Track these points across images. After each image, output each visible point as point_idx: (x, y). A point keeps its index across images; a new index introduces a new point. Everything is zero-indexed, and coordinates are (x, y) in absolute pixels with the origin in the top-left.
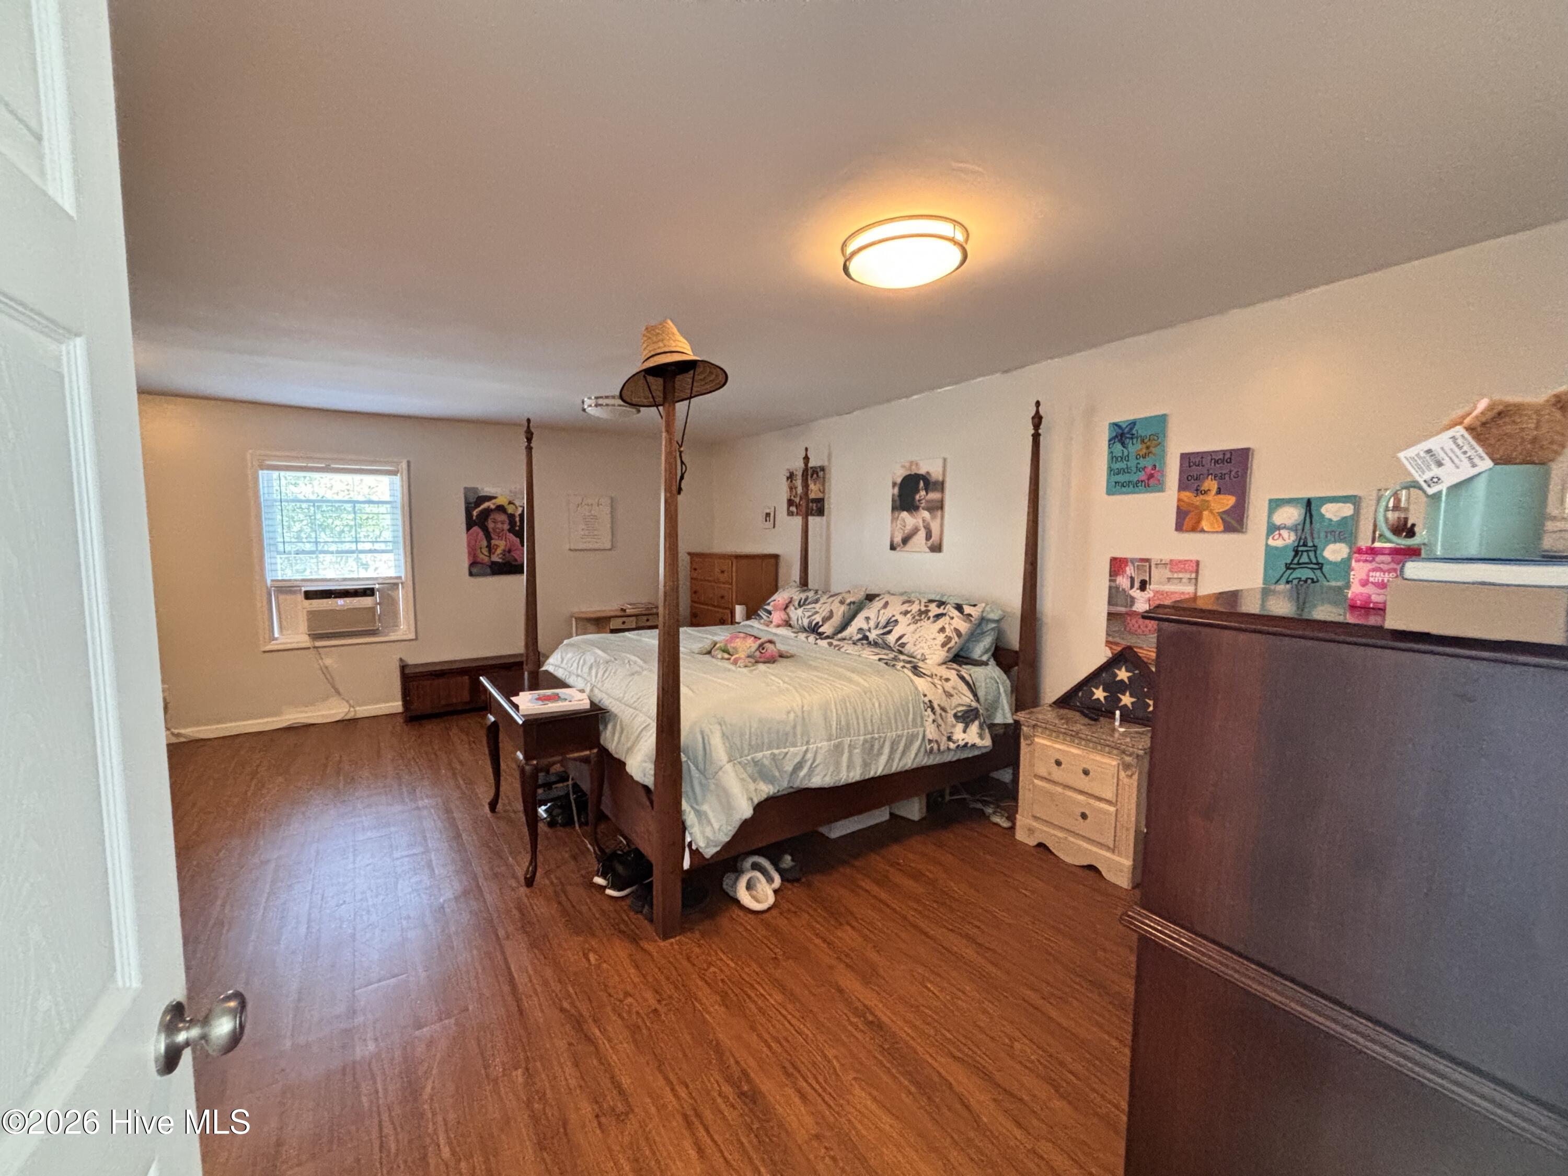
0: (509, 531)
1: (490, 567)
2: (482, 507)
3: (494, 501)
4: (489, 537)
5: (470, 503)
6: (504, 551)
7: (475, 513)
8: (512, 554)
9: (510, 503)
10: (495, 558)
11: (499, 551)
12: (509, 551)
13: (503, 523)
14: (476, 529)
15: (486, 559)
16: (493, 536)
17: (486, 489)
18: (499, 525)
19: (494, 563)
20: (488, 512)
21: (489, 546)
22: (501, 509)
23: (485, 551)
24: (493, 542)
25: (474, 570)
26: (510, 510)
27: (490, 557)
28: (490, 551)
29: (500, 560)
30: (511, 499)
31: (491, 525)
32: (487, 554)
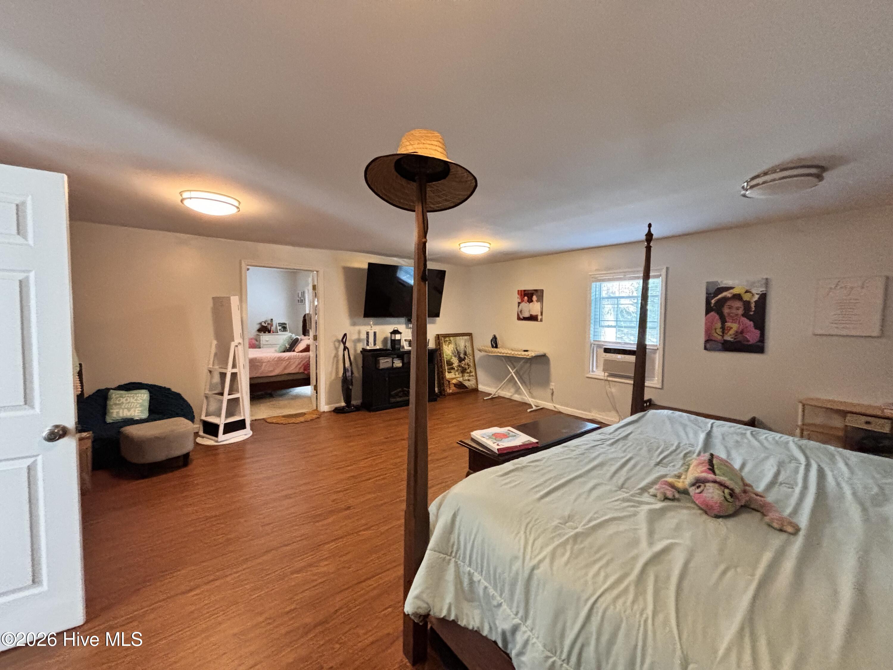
0: (743, 315)
1: (723, 344)
2: (720, 296)
3: (731, 291)
4: (723, 320)
5: (711, 294)
6: (737, 332)
7: (713, 301)
8: (744, 335)
9: (747, 292)
10: (728, 338)
11: (732, 332)
12: (742, 332)
13: (738, 309)
14: (712, 313)
15: (720, 338)
16: (727, 320)
17: (725, 282)
18: (734, 311)
19: (726, 342)
20: (725, 299)
21: (723, 328)
22: (738, 297)
23: (719, 331)
24: (728, 324)
25: (708, 346)
26: (746, 297)
27: (723, 336)
28: (723, 333)
29: (732, 340)
30: (748, 288)
31: (726, 311)
32: (721, 334)
